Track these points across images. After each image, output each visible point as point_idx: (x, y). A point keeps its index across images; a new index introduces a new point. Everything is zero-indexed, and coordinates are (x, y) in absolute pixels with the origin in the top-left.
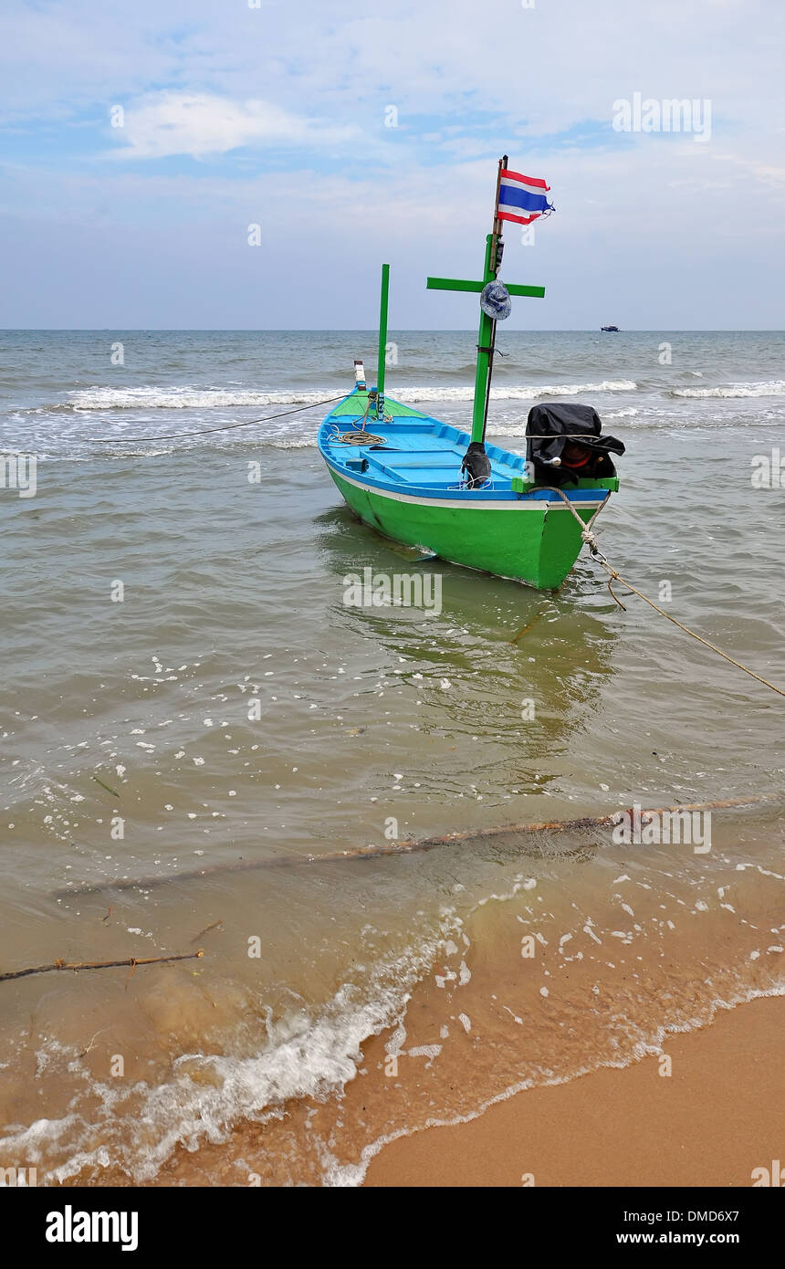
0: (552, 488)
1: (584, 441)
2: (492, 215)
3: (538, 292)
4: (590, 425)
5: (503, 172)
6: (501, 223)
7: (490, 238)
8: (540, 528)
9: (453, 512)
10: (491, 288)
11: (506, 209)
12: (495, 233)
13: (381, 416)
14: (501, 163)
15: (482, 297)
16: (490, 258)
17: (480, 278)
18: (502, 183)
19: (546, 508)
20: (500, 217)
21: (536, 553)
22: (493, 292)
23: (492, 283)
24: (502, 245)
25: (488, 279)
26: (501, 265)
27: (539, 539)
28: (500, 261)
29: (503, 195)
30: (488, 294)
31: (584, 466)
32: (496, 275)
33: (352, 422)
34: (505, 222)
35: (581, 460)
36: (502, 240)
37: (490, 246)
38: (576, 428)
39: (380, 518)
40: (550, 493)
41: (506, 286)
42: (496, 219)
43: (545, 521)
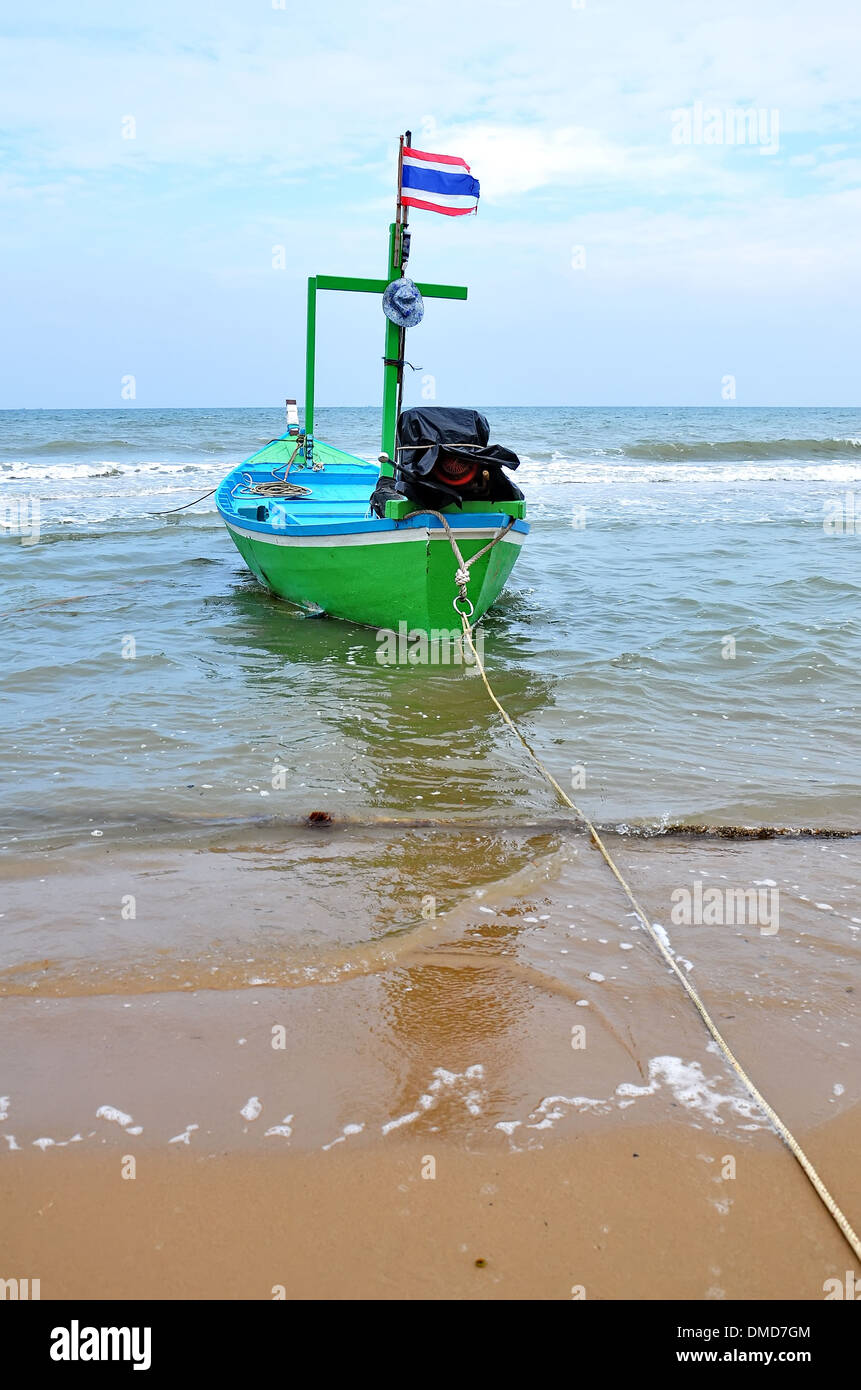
0: (431, 511)
1: (464, 451)
2: (395, 200)
3: (459, 293)
4: (472, 432)
5: (406, 151)
6: (406, 210)
7: (393, 227)
8: (423, 564)
9: (331, 552)
10: (396, 288)
11: (409, 192)
12: (398, 221)
13: (309, 463)
14: (402, 140)
15: (385, 299)
16: (394, 252)
17: (384, 276)
18: (404, 163)
19: (426, 538)
20: (404, 203)
21: (422, 598)
22: (398, 294)
23: (397, 282)
24: (408, 236)
25: (393, 278)
26: (409, 259)
27: (424, 579)
28: (407, 255)
29: (407, 177)
30: (392, 295)
31: (470, 483)
32: (403, 273)
33: (272, 471)
34: (410, 208)
35: (464, 475)
36: (407, 231)
37: (394, 238)
38: (454, 436)
39: (267, 572)
40: (428, 518)
41: (417, 285)
42: (399, 206)
43: (428, 554)
